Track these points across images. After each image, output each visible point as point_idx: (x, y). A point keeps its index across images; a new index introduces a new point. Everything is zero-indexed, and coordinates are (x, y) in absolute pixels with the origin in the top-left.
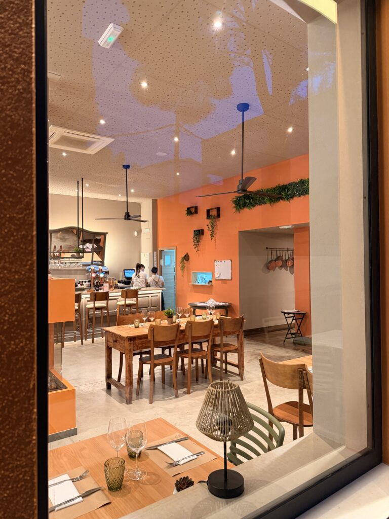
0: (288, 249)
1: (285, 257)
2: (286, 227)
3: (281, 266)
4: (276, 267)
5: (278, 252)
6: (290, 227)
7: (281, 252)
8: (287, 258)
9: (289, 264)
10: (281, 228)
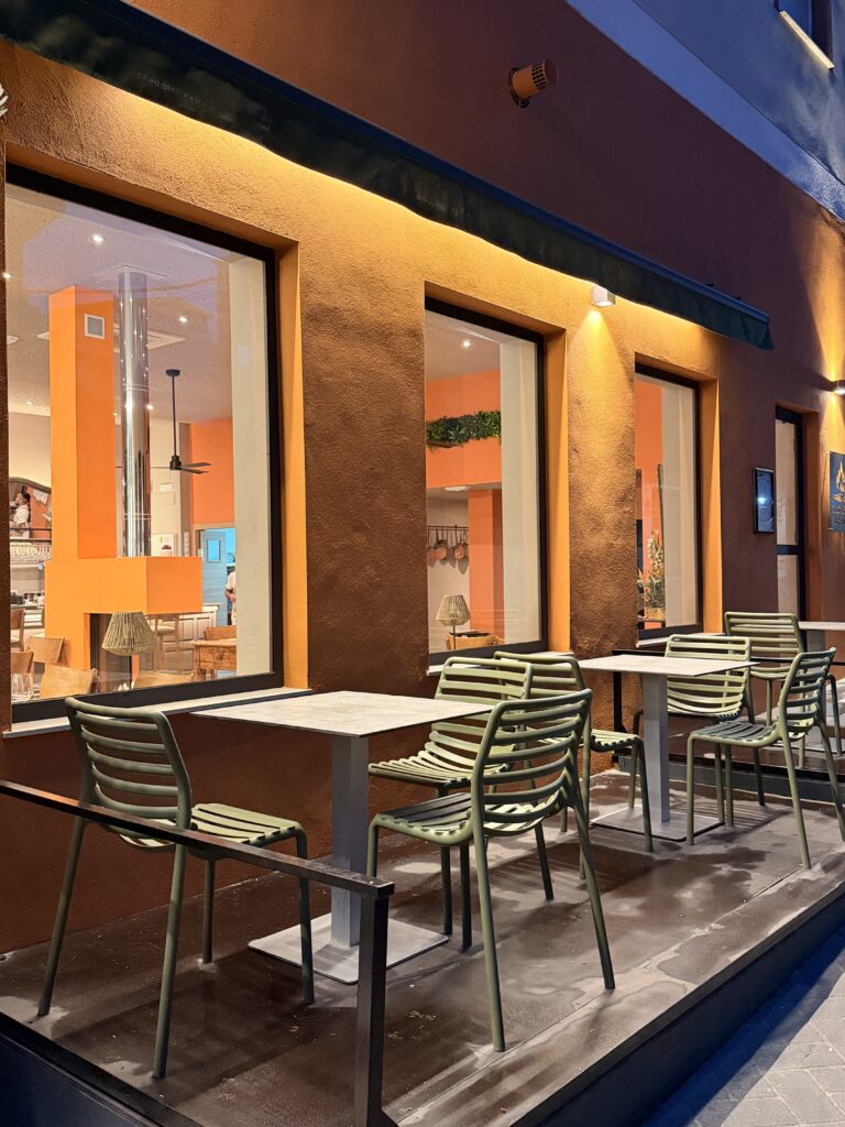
0: (456, 527)
1: (452, 543)
2: (457, 489)
3: (445, 559)
4: (436, 559)
5: (440, 532)
6: (464, 488)
7: (445, 532)
8: (454, 544)
9: (458, 555)
10: (447, 489)
